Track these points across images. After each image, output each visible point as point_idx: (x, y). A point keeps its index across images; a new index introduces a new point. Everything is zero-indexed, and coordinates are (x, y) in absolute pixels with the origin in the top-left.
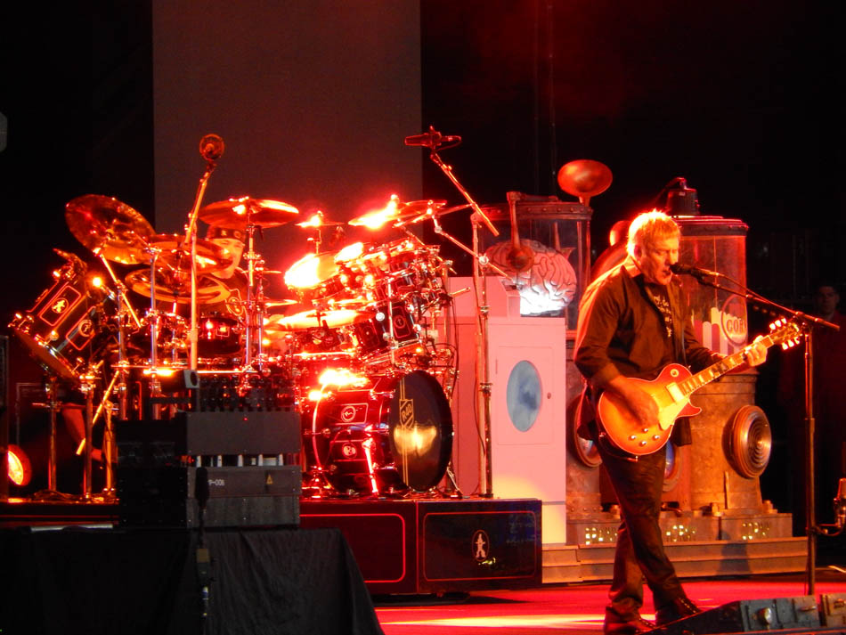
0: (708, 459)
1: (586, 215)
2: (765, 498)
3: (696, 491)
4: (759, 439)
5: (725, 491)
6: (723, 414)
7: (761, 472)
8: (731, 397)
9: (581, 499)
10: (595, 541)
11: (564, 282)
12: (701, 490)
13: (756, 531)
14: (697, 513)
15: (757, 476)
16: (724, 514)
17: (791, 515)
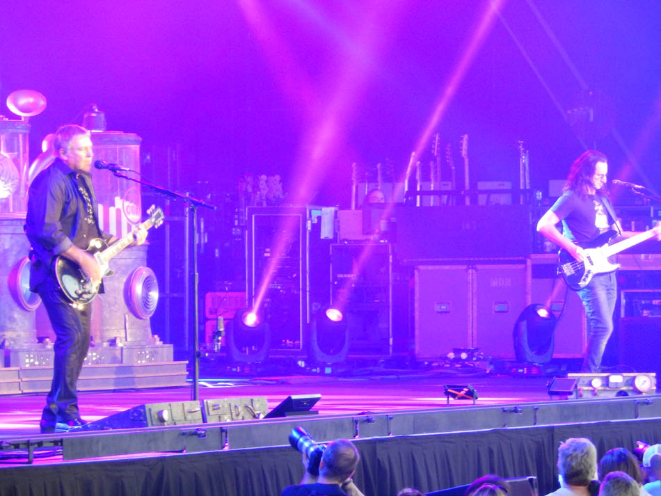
0: (113, 306)
1: (26, 129)
2: (154, 333)
3: (105, 328)
4: (150, 291)
5: (125, 328)
6: (124, 273)
7: (151, 315)
8: (130, 260)
9: (23, 334)
10: (32, 364)
11: (10, 178)
12: (108, 328)
13: (148, 357)
14: (106, 344)
15: (148, 318)
16: (125, 345)
17: (172, 345)
